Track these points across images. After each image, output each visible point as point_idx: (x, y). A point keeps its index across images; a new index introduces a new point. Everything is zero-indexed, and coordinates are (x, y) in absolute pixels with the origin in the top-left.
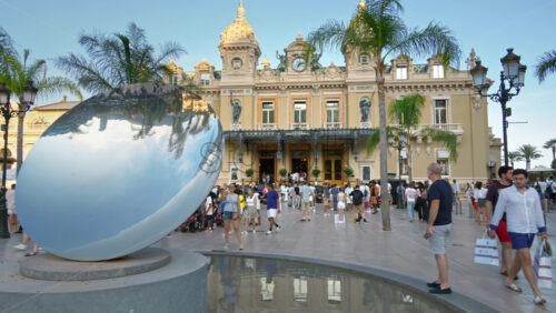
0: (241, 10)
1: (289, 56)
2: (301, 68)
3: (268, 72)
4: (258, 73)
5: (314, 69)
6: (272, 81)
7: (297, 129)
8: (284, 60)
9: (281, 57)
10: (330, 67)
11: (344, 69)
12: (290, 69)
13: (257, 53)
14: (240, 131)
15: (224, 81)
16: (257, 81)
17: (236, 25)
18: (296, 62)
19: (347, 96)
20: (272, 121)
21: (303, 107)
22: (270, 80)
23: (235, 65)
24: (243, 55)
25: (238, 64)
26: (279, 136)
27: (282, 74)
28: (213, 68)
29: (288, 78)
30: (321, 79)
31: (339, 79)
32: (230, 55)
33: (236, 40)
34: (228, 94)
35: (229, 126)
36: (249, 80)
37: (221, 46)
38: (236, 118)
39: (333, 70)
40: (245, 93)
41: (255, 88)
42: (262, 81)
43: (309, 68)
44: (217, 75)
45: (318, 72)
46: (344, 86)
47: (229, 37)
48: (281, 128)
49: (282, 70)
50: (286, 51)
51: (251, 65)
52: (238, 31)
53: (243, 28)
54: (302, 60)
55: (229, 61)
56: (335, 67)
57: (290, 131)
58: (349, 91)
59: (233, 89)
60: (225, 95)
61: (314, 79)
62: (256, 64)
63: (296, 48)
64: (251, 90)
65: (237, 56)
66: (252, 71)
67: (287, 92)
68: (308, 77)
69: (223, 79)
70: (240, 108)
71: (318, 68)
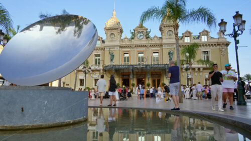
0: (114, 13)
2: (141, 37)
3: (126, 40)
4: (122, 40)
5: (147, 38)
6: (128, 43)
7: (139, 65)
9: (132, 33)
10: (154, 37)
11: (161, 38)
13: (121, 31)
14: (114, 66)
15: (107, 44)
16: (121, 44)
17: (112, 19)
18: (139, 35)
19: (162, 50)
20: (128, 61)
21: (142, 55)
22: (127, 43)
23: (111, 36)
24: (115, 32)
25: (113, 36)
26: (131, 68)
27: (133, 40)
28: (102, 38)
29: (135, 42)
30: (150, 42)
31: (159, 42)
32: (109, 32)
33: (112, 26)
34: (108, 49)
35: (108, 63)
36: (117, 43)
37: (105, 28)
38: (112, 60)
40: (116, 49)
42: (124, 44)
44: (103, 42)
46: (161, 45)
47: (109, 24)
48: (132, 64)
49: (133, 38)
50: (134, 30)
51: (119, 37)
52: (113, 22)
53: (115, 20)
54: (142, 34)
55: (109, 35)
56: (156, 37)
57: (136, 65)
58: (163, 47)
59: (110, 47)
60: (107, 50)
61: (147, 42)
62: (121, 36)
63: (139, 29)
64: (119, 47)
65: (112, 32)
66: (119, 39)
67: (135, 48)
68: (144, 42)
69: (106, 43)
70: (113, 55)
71: (149, 37)
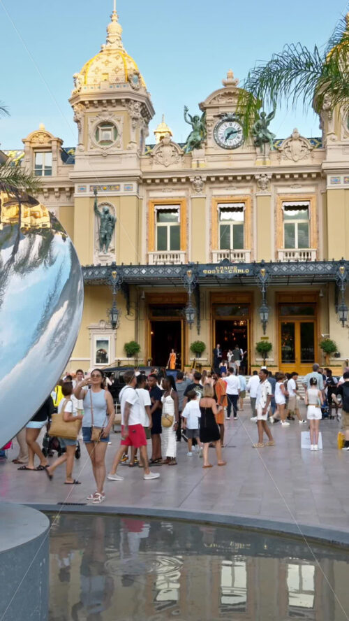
0: (115, 27)
1: (209, 117)
2: (234, 141)
3: (167, 150)
4: (149, 152)
5: (259, 143)
6: (175, 166)
7: (226, 262)
8: (200, 126)
9: (194, 120)
10: (291, 139)
11: (319, 143)
12: (211, 142)
13: (147, 112)
14: (114, 267)
15: (82, 167)
16: (145, 169)
17: (104, 57)
18: (223, 130)
19: (325, 194)
20: (176, 245)
21: (238, 217)
22: (171, 164)
23: (104, 135)
24: (118, 116)
25: (110, 134)
26: (190, 278)
27: (196, 152)
28: (60, 142)
29: (209, 160)
30: (273, 161)
31: (308, 162)
32: (93, 118)
33: (105, 87)
34: (89, 193)
35: (92, 257)
36: (130, 165)
37: (76, 97)
38: (104, 241)
39: (296, 145)
40: (122, 192)
41: (143, 182)
42: (156, 168)
44: (67, 157)
45: (267, 148)
46: (321, 176)
47: (90, 81)
48: (194, 259)
49: (196, 145)
50: (203, 108)
51: (134, 136)
52: (109, 69)
53: (118, 63)
54: (235, 126)
55: (91, 128)
56: (300, 139)
57: (211, 266)
58: (329, 185)
59: (98, 183)
60: (83, 195)
61: (259, 163)
62: (143, 134)
63: (223, 102)
64: (135, 184)
65: (107, 118)
66: (136, 147)
67: (207, 188)
68: (246, 159)
69: (79, 165)
70: (112, 220)
71: (267, 140)
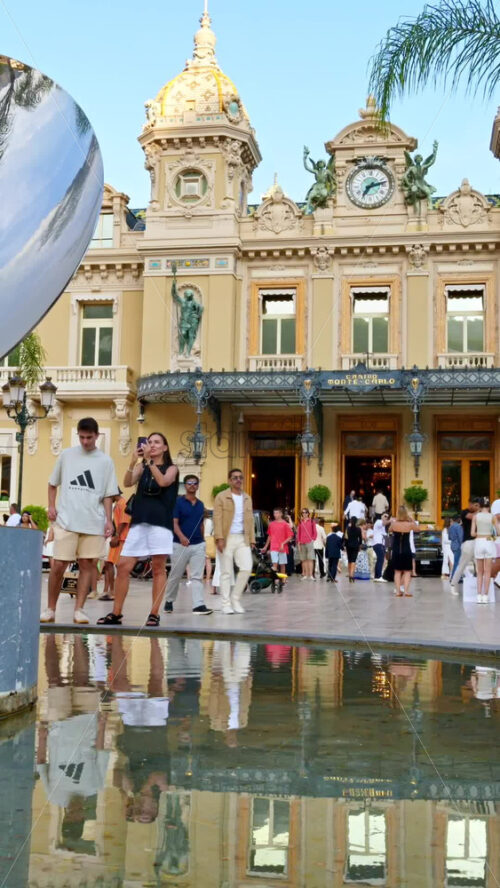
0: (206, 35)
1: (340, 161)
2: (375, 196)
3: (279, 210)
4: (254, 214)
6: (290, 232)
7: (361, 368)
8: (326, 175)
9: (318, 166)
10: (459, 194)
11: (499, 203)
12: (341, 199)
13: (249, 157)
14: (198, 374)
15: (156, 233)
16: (247, 236)
17: (189, 78)
18: (360, 181)
20: (289, 346)
21: (379, 307)
22: (283, 230)
23: (186, 188)
24: (209, 160)
25: (196, 187)
26: (308, 391)
27: (320, 213)
28: (125, 199)
29: (338, 224)
30: (432, 226)
31: (483, 227)
32: (174, 162)
33: (191, 120)
34: (165, 271)
35: (162, 358)
36: (225, 231)
37: (148, 134)
38: (186, 338)
39: (466, 203)
40: (212, 269)
41: (243, 255)
42: (262, 235)
43: (398, 197)
44: (133, 220)
45: (423, 207)
47: (169, 111)
48: (313, 365)
49: (319, 202)
50: (331, 150)
51: (231, 189)
52: (197, 95)
53: (209, 85)
54: (378, 175)
55: (170, 178)
56: (472, 194)
57: (340, 374)
59: (177, 255)
60: (157, 272)
61: (412, 228)
62: (244, 187)
63: (361, 140)
64: (231, 258)
65: (193, 164)
66: (233, 205)
67: (335, 263)
68: (393, 223)
69: (151, 230)
70: (196, 309)
71: (423, 196)
